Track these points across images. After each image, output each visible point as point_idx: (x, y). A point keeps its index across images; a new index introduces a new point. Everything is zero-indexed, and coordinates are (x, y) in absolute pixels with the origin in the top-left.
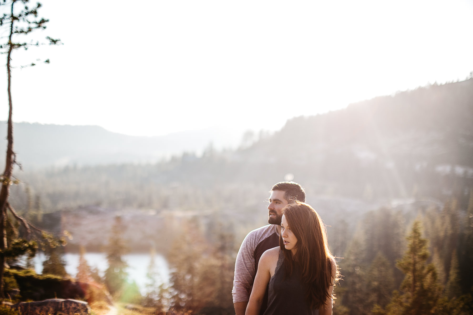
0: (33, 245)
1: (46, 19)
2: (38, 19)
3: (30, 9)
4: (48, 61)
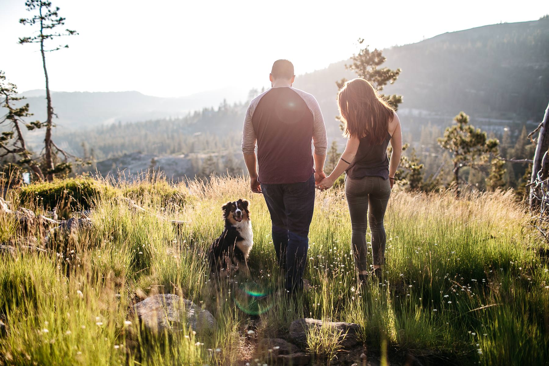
1: (63, 17)
2: (58, 18)
3: (52, 12)
4: (67, 46)
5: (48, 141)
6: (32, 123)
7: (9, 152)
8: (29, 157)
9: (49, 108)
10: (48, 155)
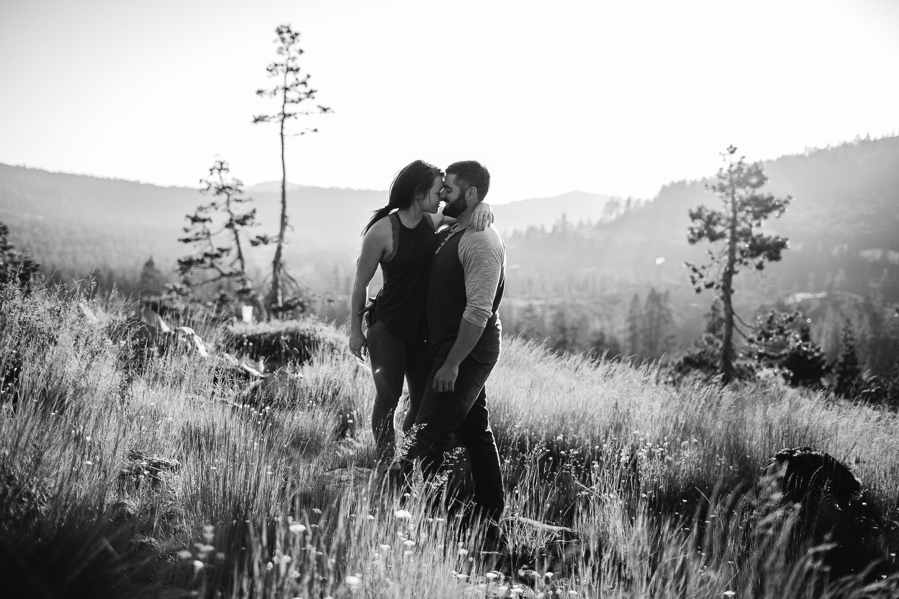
0: (303, 302)
1: (314, 89)
2: (308, 90)
3: (301, 79)
4: (316, 130)
5: (277, 263)
6: (258, 237)
7: (223, 275)
8: (249, 285)
9: (283, 216)
10: (275, 284)
